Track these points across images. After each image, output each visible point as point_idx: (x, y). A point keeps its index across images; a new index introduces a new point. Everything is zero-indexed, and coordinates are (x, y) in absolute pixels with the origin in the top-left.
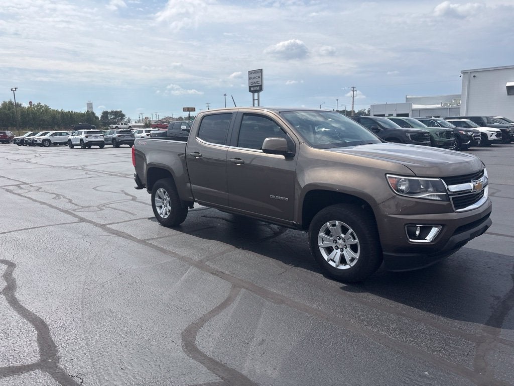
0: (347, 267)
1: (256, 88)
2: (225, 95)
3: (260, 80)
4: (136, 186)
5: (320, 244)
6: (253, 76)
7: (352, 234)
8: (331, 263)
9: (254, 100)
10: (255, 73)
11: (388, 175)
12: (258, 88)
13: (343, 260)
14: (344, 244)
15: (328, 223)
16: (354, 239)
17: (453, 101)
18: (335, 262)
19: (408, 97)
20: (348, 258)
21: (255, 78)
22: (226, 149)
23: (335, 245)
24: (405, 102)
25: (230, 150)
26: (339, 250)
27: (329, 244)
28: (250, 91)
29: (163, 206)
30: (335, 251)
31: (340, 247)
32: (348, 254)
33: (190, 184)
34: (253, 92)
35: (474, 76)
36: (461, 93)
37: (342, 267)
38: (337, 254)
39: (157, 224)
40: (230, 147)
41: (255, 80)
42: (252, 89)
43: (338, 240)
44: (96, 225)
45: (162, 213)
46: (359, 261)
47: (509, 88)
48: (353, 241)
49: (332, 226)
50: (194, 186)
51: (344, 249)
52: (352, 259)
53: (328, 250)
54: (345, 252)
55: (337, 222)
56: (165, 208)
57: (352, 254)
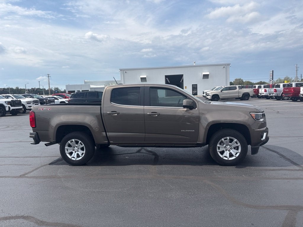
0: (234, 158)
4: (34, 142)
5: (218, 150)
7: (236, 142)
8: (225, 158)
11: (251, 113)
13: (231, 155)
14: (230, 147)
15: (223, 139)
18: (227, 157)
20: (234, 154)
23: (225, 149)
26: (228, 151)
27: (221, 150)
29: (74, 152)
30: (226, 152)
31: (228, 149)
32: (233, 152)
33: (105, 133)
35: (126, 72)
37: (230, 159)
38: (227, 154)
40: (145, 106)
43: (227, 147)
44: (15, 177)
45: (74, 157)
46: (240, 153)
47: (141, 78)
48: (236, 145)
49: (225, 140)
50: (109, 134)
51: (231, 150)
52: (237, 153)
53: (222, 153)
54: (231, 151)
55: (228, 137)
56: (77, 152)
57: (236, 151)
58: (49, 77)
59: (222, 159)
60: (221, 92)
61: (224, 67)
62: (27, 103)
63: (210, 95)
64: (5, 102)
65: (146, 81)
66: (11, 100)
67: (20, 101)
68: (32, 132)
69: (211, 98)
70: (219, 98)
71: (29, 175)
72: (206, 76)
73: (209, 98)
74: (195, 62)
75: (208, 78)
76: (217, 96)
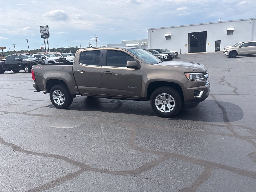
0: (169, 111)
1: (45, 36)
2: (27, 40)
3: (47, 31)
4: (36, 90)
5: (156, 104)
6: (43, 29)
7: (171, 98)
8: (161, 111)
9: (45, 42)
10: (44, 28)
11: (185, 73)
12: (47, 36)
13: (167, 109)
14: (167, 102)
15: (160, 95)
16: (172, 100)
17: (143, 43)
18: (163, 110)
19: (123, 41)
20: (169, 108)
21: (44, 30)
22: (101, 68)
23: (163, 103)
24: (122, 43)
25: (102, 68)
26: (165, 105)
27: (159, 104)
28: (42, 37)
29: (58, 99)
30: (163, 106)
31: (165, 104)
32: (169, 106)
33: (76, 86)
34: (44, 38)
35: (153, 32)
36: (148, 39)
37: (166, 112)
38: (164, 107)
39: (55, 109)
40: (102, 66)
41: (44, 32)
42: (43, 36)
43: (164, 101)
44: (19, 113)
45: (58, 102)
46: (175, 108)
47: (166, 37)
48: (171, 101)
49: (162, 96)
50: (79, 87)
51: (167, 104)
52: (172, 108)
53: (160, 106)
54: (168, 106)
55: (164, 94)
56: (60, 100)
57: (171, 106)
58: (96, 38)
59: (159, 111)
60: (240, 48)
61: (251, 22)
62: (71, 60)
63: (228, 52)
64: (55, 59)
65: (171, 39)
66: (59, 58)
67: (65, 59)
68: (35, 84)
69: (229, 55)
70: (237, 54)
71: (28, 113)
72: (230, 32)
73: (227, 55)
74: (220, 19)
75: (233, 34)
76: (235, 52)
